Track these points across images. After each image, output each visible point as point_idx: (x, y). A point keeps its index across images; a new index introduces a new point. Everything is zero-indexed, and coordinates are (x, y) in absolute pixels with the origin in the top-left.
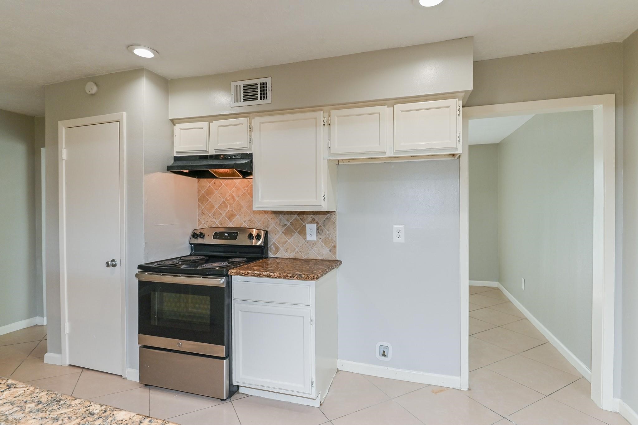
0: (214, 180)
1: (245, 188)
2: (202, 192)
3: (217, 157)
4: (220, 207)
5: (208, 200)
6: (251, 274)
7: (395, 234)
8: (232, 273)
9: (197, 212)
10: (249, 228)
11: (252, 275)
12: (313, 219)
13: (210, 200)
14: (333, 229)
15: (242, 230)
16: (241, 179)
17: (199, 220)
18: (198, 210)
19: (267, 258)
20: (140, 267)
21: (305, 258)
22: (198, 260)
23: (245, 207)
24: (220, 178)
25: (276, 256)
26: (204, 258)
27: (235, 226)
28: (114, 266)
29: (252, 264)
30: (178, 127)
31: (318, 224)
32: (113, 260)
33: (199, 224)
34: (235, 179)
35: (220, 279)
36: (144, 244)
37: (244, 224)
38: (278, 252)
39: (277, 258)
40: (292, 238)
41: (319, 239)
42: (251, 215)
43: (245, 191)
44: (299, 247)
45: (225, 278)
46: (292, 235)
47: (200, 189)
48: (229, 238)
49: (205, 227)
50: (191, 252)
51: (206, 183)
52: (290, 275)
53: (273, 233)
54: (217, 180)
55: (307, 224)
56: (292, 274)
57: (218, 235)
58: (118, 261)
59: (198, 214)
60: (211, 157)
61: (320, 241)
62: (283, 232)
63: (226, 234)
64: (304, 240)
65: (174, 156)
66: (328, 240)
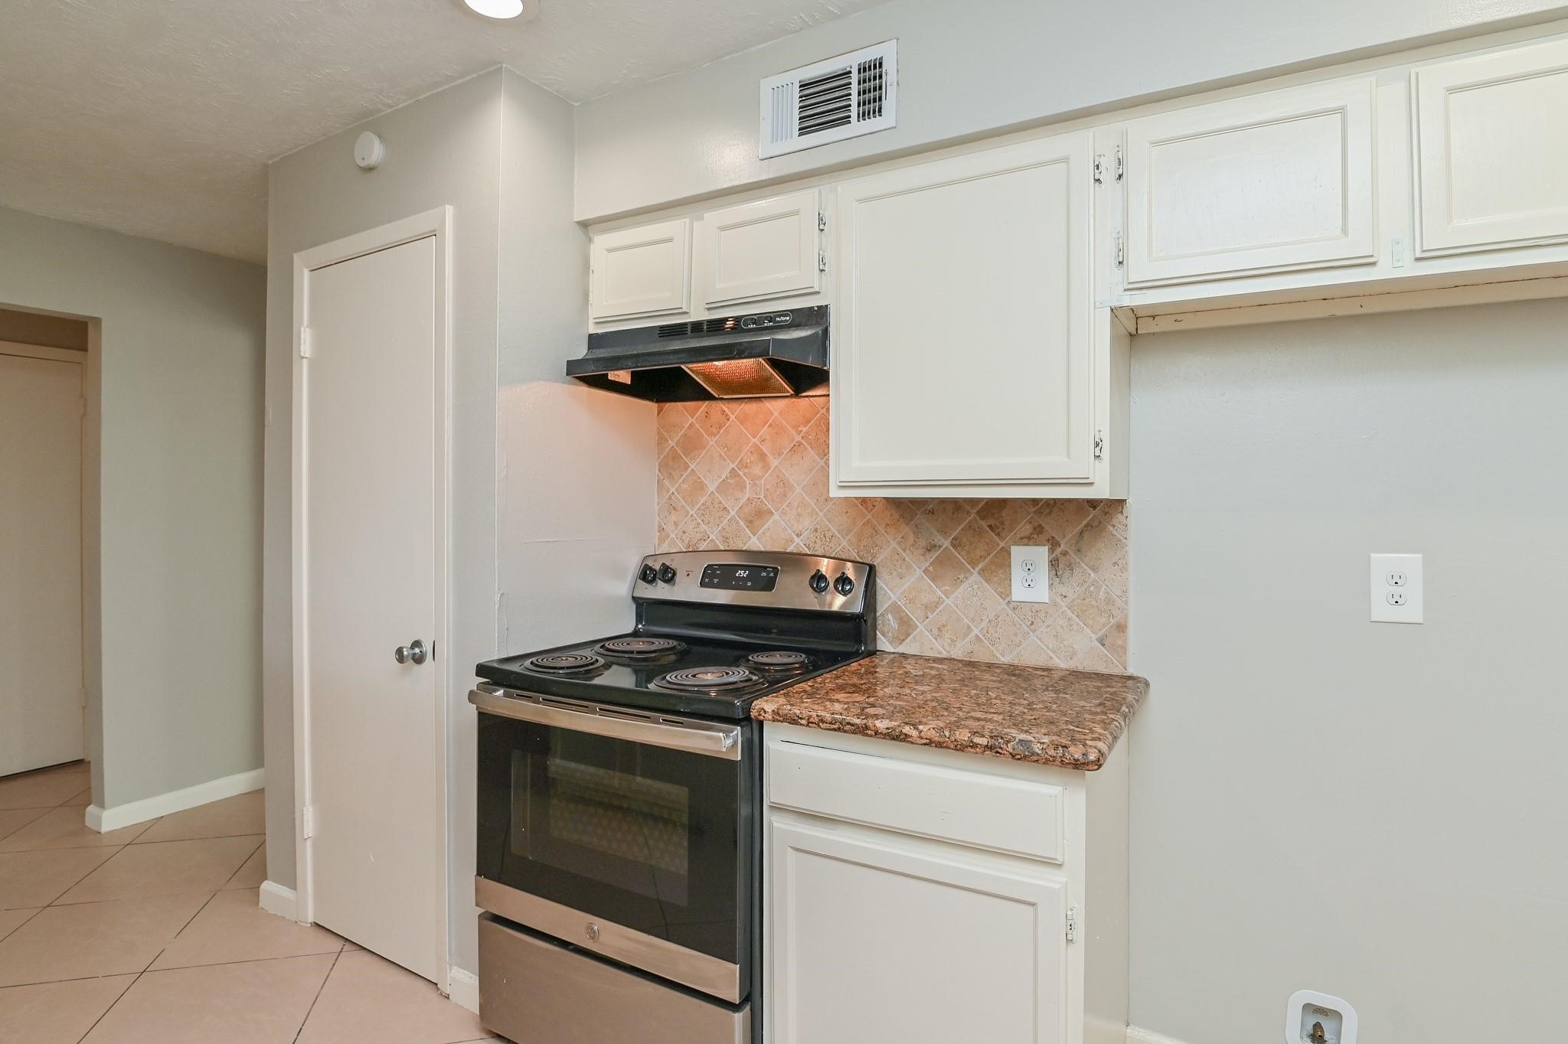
0: (704, 406)
1: (800, 429)
2: (670, 442)
3: (716, 326)
4: (723, 488)
5: (687, 467)
6: (831, 723)
7: (1380, 591)
8: (765, 712)
9: (656, 504)
10: (815, 556)
11: (835, 727)
12: (1035, 529)
13: (692, 466)
14: (1115, 564)
15: (794, 560)
16: (787, 400)
17: (660, 526)
18: (658, 498)
19: (873, 653)
20: (482, 670)
21: (1005, 660)
22: (655, 651)
23: (798, 490)
24: (723, 399)
25: (901, 649)
26: (674, 647)
27: (769, 548)
28: (419, 660)
29: (827, 679)
30: (602, 242)
31: (1054, 544)
32: (417, 644)
33: (662, 540)
34: (769, 400)
35: (721, 734)
36: (497, 598)
37: (797, 540)
38: (909, 635)
39: (904, 656)
40: (961, 589)
41: (1059, 600)
42: (817, 514)
43: (798, 438)
44: (984, 624)
45: (739, 728)
46: (957, 582)
47: (665, 434)
48: (749, 584)
49: (679, 551)
50: (637, 625)
51: (684, 414)
52: (983, 741)
53: (891, 574)
54: (713, 403)
55: (1016, 544)
56: (991, 737)
57: (713, 576)
58: (427, 647)
59: (657, 508)
60: (697, 327)
61: (1063, 604)
62: (926, 571)
63: (741, 573)
64: (1004, 599)
65: (590, 336)
66: (1094, 603)
